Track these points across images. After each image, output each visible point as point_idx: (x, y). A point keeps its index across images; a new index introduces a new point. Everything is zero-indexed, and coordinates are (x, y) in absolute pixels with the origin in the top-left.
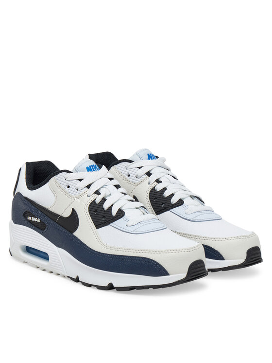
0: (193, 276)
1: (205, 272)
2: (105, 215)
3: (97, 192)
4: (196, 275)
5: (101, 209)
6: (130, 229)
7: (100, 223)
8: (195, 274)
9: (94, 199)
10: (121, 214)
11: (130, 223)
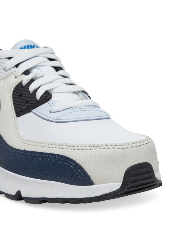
0: (132, 187)
1: (154, 182)
2: (28, 99)
3: (27, 73)
4: (136, 187)
5: (26, 92)
6: (53, 116)
7: (21, 110)
8: (136, 184)
9: (21, 80)
10: (47, 96)
11: (55, 108)
